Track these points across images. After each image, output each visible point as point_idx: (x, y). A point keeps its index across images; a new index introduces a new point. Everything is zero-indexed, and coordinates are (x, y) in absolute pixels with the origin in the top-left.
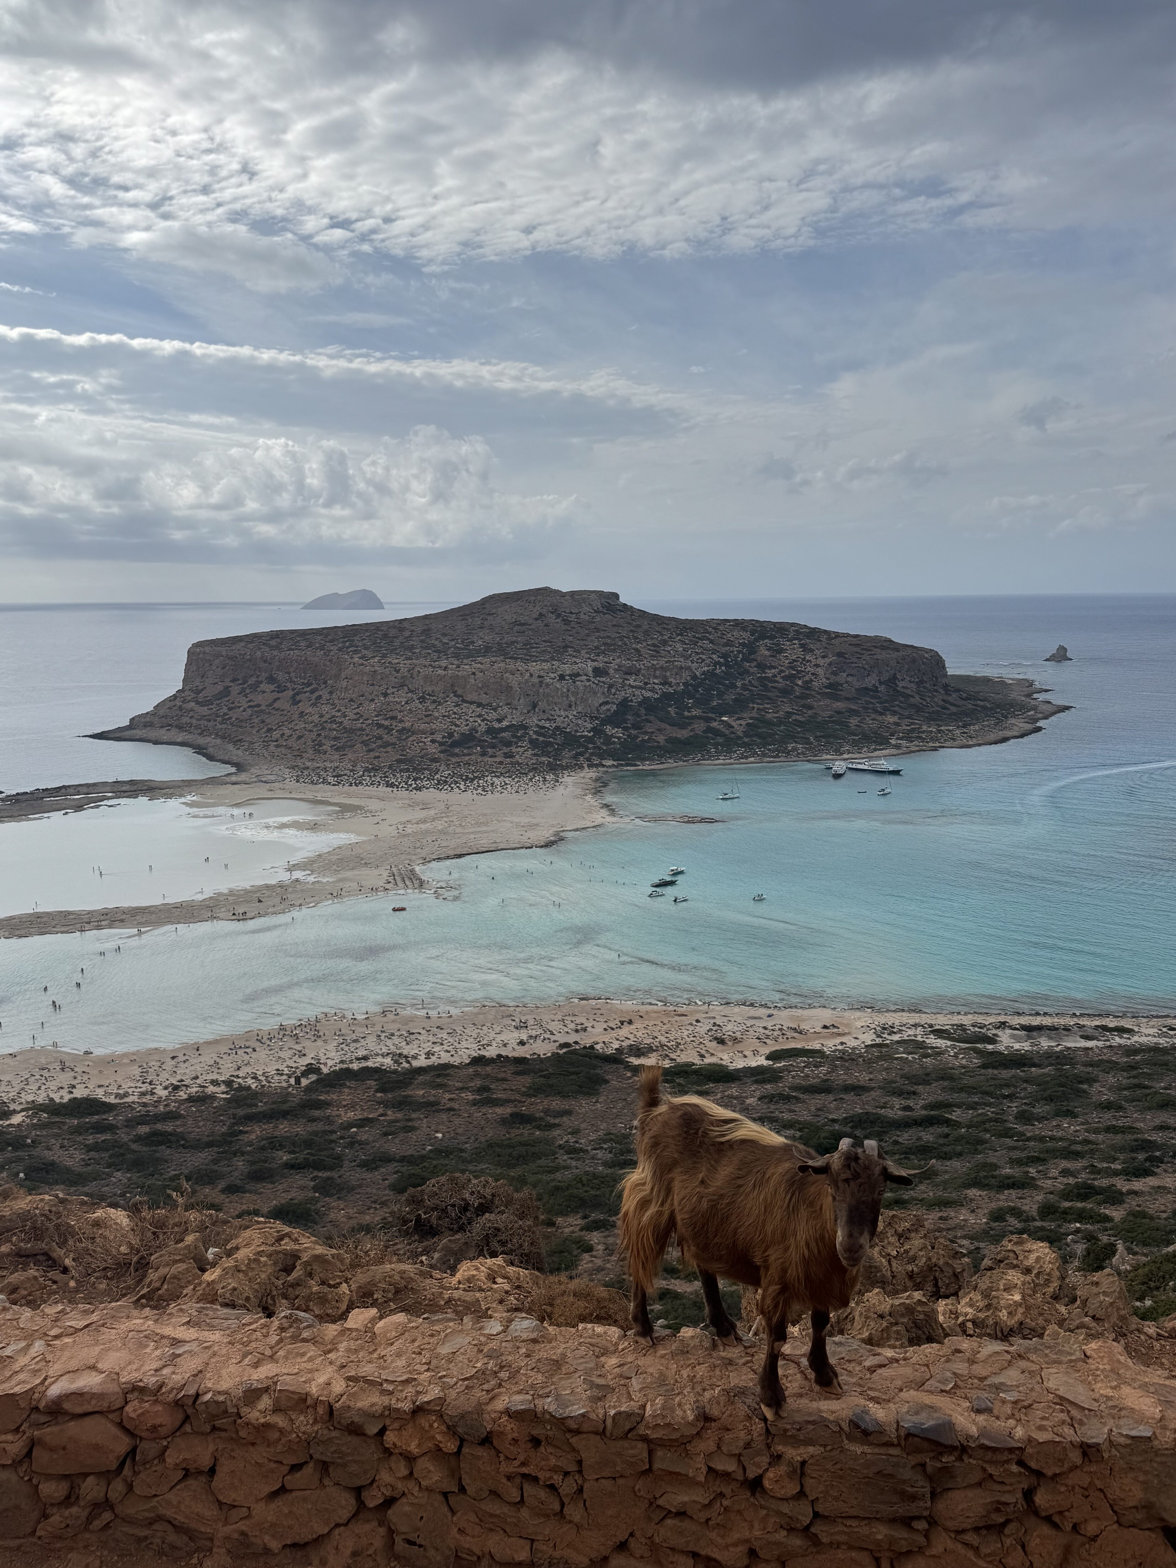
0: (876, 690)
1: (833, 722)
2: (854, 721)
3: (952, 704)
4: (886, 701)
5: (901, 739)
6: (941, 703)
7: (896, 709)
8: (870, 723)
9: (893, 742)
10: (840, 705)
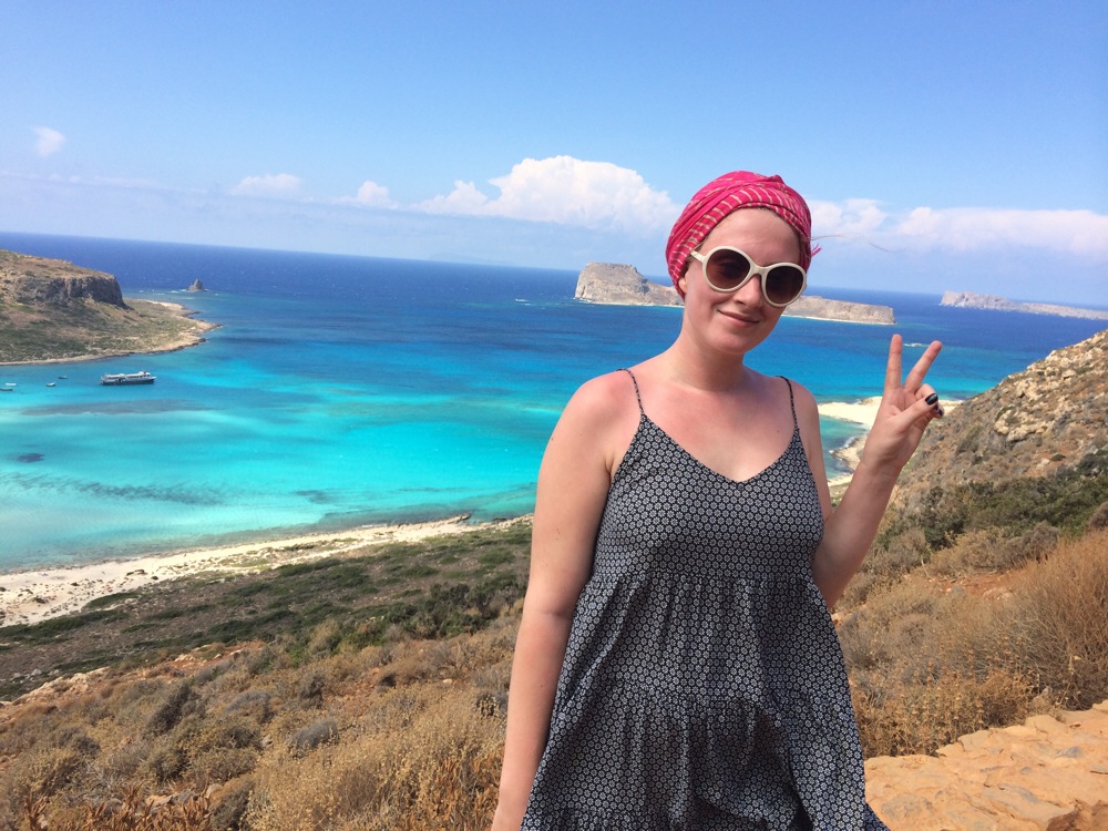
0: (65, 305)
1: (30, 331)
2: (49, 332)
3: (132, 319)
4: (76, 315)
5: (95, 346)
6: (123, 318)
7: (86, 322)
8: (67, 333)
9: (90, 349)
10: (35, 317)
